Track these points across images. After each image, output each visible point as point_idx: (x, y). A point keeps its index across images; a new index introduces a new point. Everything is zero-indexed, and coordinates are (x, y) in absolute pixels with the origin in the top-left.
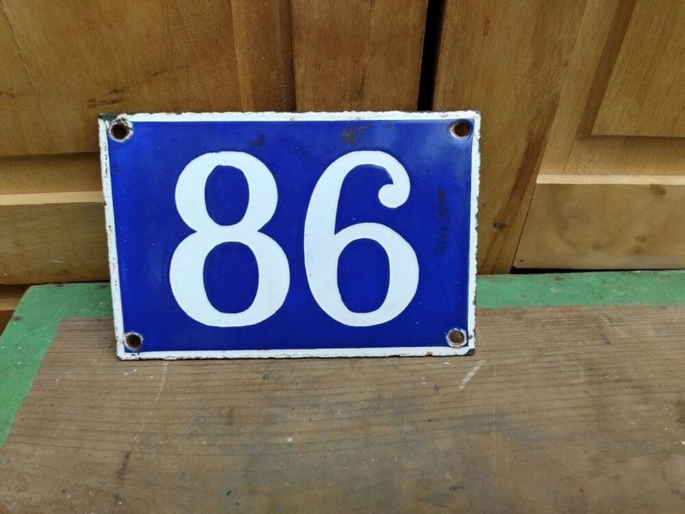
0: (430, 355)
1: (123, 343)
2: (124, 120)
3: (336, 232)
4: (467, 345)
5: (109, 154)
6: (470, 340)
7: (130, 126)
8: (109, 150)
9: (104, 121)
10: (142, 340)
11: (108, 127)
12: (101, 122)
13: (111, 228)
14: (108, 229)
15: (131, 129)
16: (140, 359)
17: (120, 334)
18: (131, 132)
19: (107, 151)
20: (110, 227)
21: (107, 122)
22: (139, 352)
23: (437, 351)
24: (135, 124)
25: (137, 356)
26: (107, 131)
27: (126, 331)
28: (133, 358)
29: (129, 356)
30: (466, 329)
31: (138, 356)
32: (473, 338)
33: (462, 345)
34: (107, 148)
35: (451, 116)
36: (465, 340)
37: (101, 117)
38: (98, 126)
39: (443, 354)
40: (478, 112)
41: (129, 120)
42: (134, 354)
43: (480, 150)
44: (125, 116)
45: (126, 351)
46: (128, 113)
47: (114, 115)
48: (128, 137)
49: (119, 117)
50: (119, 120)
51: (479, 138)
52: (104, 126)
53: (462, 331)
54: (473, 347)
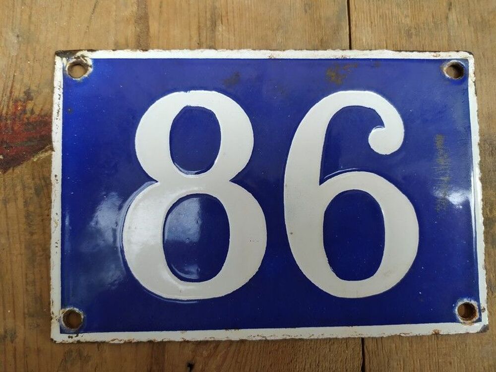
0: (437, 335)
1: (59, 321)
2: (83, 56)
3: (322, 182)
4: (480, 320)
5: (63, 93)
6: (482, 314)
7: (90, 63)
8: (64, 89)
9: (62, 57)
10: (82, 317)
11: (65, 65)
12: (58, 59)
13: (57, 178)
14: (53, 179)
15: (91, 67)
16: (79, 342)
17: (56, 309)
18: (91, 70)
19: (62, 91)
20: (56, 176)
21: (64, 59)
22: (77, 333)
23: (445, 328)
24: (96, 61)
25: (75, 338)
26: (64, 69)
27: (63, 305)
28: (70, 340)
29: (64, 338)
30: (477, 299)
31: (77, 339)
32: (486, 312)
33: (474, 320)
34: (62, 86)
35: (443, 55)
36: (478, 314)
37: (58, 54)
38: (55, 63)
39: (453, 332)
40: (470, 53)
41: (90, 57)
42: (71, 335)
43: (476, 93)
44: (85, 53)
45: (62, 331)
46: (89, 50)
47: (73, 52)
48: (86, 75)
49: (79, 54)
50: (79, 57)
51: (474, 79)
52: (60, 63)
53: (473, 302)
54: (487, 323)
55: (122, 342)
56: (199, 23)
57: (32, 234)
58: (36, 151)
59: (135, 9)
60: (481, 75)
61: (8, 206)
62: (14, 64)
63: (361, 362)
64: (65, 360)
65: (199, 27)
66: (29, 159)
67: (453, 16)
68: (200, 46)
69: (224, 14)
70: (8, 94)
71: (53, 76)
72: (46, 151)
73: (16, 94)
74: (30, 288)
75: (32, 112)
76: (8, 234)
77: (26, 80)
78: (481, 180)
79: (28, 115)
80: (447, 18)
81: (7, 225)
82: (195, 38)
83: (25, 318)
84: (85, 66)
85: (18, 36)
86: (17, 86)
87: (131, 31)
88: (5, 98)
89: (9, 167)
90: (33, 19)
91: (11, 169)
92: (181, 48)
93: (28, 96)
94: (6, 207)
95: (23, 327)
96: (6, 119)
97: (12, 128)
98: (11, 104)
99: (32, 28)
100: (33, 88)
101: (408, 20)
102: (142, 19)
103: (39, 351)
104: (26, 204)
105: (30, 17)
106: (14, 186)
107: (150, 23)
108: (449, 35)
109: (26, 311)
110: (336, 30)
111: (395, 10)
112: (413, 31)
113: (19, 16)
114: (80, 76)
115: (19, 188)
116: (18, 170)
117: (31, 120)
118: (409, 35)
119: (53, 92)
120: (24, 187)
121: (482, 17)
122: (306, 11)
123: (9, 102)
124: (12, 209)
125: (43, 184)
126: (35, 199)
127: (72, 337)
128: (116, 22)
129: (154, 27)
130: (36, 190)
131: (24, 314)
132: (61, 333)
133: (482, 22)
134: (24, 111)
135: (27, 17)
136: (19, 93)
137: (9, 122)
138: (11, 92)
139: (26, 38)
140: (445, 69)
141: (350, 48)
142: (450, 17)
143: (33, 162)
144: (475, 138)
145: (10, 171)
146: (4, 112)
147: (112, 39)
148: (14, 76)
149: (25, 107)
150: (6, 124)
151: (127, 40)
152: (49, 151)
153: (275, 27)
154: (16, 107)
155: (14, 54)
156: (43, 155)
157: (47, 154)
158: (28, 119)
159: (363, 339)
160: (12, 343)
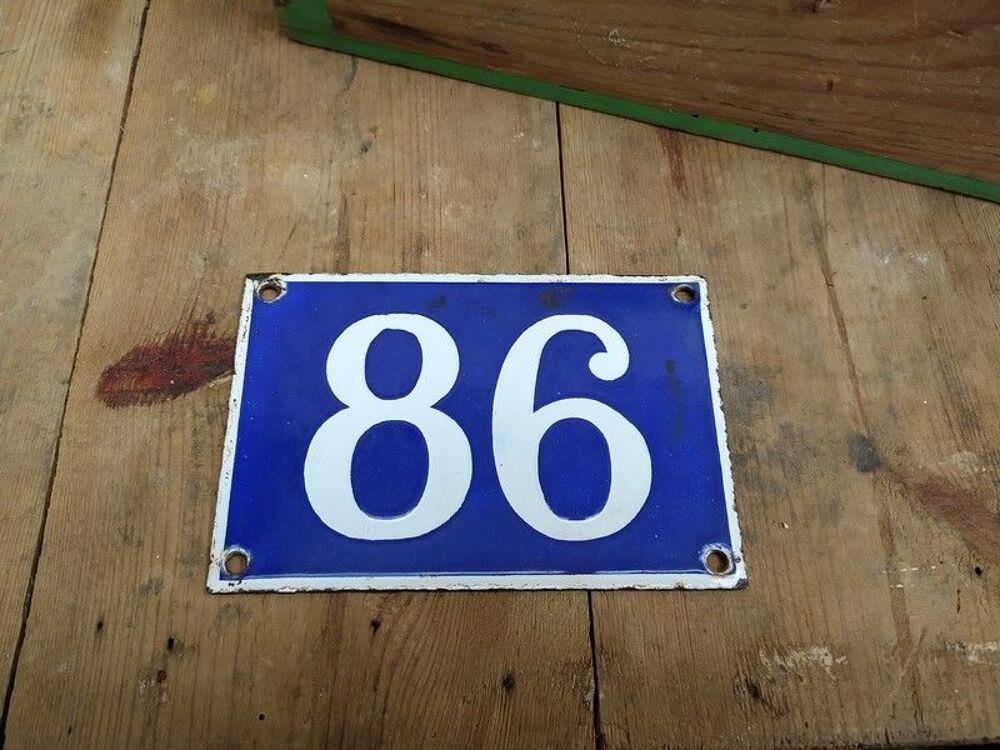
0: (681, 589)
1: (220, 565)
2: (277, 280)
3: (536, 408)
4: (734, 572)
5: (252, 315)
6: (737, 564)
7: (284, 285)
8: (253, 310)
9: (253, 280)
10: (249, 560)
11: (256, 287)
12: (249, 282)
13: (236, 403)
14: (232, 402)
15: (285, 289)
16: (242, 592)
17: (219, 552)
18: (284, 293)
19: (250, 313)
20: (235, 401)
21: (256, 282)
22: (240, 579)
23: (691, 580)
24: (290, 284)
25: (237, 586)
26: (255, 292)
27: (228, 545)
28: (231, 589)
29: (223, 586)
30: (729, 545)
31: (240, 586)
32: (742, 562)
33: (728, 571)
34: (251, 308)
35: (670, 279)
36: (731, 565)
37: (249, 276)
38: (245, 286)
39: (702, 586)
40: (702, 277)
41: (284, 281)
42: (232, 582)
43: (711, 317)
44: (279, 276)
45: (222, 577)
46: (283, 274)
47: (266, 276)
48: (278, 298)
49: (272, 277)
50: (272, 280)
51: (708, 303)
52: (251, 286)
53: (724, 550)
54: (744, 577)
55: (294, 591)
56: (404, 248)
57: (197, 466)
58: (214, 376)
59: (336, 234)
60: (718, 300)
61: (173, 435)
62: (198, 286)
63: (588, 624)
64: (220, 618)
65: (403, 253)
66: (204, 384)
67: (683, 242)
68: (403, 270)
69: (431, 240)
70: (188, 317)
71: (241, 298)
72: (226, 376)
73: (197, 317)
74: (188, 529)
75: (213, 336)
76: (169, 467)
77: (210, 304)
78: (722, 408)
79: (209, 339)
80: (676, 243)
81: (170, 456)
82: (399, 263)
83: (176, 565)
84: (276, 289)
85: (205, 259)
86: (199, 309)
87: (329, 257)
88: (184, 321)
89: (180, 394)
90: (224, 242)
91: (182, 395)
92: (384, 272)
93: (211, 319)
94: (170, 436)
95: (172, 576)
96: (183, 342)
97: (189, 352)
98: (190, 325)
99: (222, 251)
100: (216, 311)
101: (632, 246)
102: (343, 245)
103: (188, 605)
104: (195, 433)
105: (220, 241)
106: (184, 414)
107: (351, 249)
108: (679, 260)
109: (179, 556)
110: (553, 256)
111: (618, 237)
112: (638, 257)
113: (208, 240)
114: (270, 298)
115: (188, 415)
116: (189, 396)
117: (212, 343)
118: (634, 261)
119: (240, 315)
120: (195, 415)
121: (716, 242)
122: (519, 238)
123: (187, 325)
124: (177, 439)
125: (218, 411)
126: (207, 428)
127: (233, 585)
128: (314, 248)
129: (355, 253)
130: (208, 417)
131: (176, 559)
132: (221, 579)
133: (716, 247)
134: (204, 335)
135: (217, 241)
136: (200, 315)
137: (185, 345)
138: (191, 315)
139: (214, 262)
140: (673, 293)
141: (568, 273)
142: (679, 242)
143: (209, 388)
144: (713, 364)
145: (180, 397)
146: (181, 335)
147: (309, 265)
148: (197, 299)
149: (206, 330)
150: (182, 347)
151: (324, 265)
152: (229, 377)
153: (486, 253)
154: (195, 330)
155: (199, 276)
156: (221, 381)
157: (226, 379)
158: (207, 342)
159: (589, 591)
160: (157, 594)
